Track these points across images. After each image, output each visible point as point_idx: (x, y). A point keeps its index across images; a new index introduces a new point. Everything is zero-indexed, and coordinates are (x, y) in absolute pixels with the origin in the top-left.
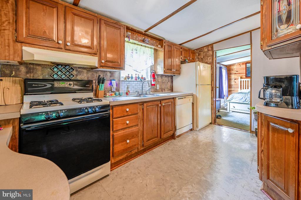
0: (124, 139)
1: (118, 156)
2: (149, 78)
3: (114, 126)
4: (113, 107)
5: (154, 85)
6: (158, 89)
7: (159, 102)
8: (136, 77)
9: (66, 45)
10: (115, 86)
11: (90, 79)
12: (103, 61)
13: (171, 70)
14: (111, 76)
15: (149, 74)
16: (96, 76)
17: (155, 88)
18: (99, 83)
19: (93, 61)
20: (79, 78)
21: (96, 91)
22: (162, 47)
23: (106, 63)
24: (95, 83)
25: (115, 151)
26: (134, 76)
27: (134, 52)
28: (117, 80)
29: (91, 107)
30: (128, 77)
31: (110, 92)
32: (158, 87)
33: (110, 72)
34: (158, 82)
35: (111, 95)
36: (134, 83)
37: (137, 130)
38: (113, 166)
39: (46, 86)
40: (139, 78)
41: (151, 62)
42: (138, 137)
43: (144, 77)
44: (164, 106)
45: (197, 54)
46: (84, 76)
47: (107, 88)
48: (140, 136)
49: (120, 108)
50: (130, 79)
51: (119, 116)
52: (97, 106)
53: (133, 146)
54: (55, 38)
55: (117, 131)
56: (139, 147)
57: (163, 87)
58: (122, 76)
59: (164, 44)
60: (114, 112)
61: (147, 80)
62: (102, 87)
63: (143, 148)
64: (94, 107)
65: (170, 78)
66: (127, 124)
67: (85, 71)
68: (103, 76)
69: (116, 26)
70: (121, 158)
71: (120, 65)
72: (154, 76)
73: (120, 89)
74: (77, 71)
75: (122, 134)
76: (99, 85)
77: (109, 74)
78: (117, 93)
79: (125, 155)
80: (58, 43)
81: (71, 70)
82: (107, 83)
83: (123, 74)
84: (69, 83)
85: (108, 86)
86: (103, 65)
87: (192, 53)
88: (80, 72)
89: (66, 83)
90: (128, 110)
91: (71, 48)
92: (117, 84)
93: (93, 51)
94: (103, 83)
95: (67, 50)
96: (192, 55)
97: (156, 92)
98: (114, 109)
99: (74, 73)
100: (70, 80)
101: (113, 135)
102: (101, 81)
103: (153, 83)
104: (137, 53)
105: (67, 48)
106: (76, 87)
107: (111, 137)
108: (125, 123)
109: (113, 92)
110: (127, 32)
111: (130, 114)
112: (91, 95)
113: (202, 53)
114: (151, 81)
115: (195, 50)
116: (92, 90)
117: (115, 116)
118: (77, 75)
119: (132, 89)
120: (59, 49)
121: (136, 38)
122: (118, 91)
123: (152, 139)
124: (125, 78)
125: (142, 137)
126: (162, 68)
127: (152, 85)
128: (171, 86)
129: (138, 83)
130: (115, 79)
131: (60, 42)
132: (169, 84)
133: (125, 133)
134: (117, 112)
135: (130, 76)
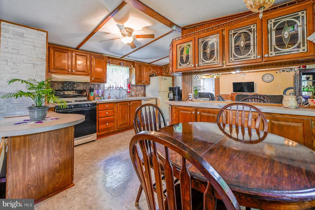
0: (105, 122)
1: (102, 131)
2: (126, 87)
3: (99, 115)
4: (98, 104)
5: (130, 92)
6: (133, 94)
7: (129, 103)
8: (116, 87)
9: (72, 71)
10: (101, 93)
11: (85, 89)
12: (93, 79)
13: (141, 82)
14: (98, 87)
15: (126, 84)
16: (88, 87)
17: (131, 94)
18: (90, 92)
19: (87, 79)
20: (78, 89)
21: (88, 96)
22: (134, 67)
23: (95, 80)
24: (88, 91)
25: (99, 128)
26: (114, 87)
27: (114, 70)
28: (102, 89)
29: (86, 104)
30: (110, 87)
31: (97, 97)
32: (133, 93)
33: (98, 84)
34: (133, 90)
35: (98, 99)
36: (115, 91)
37: (113, 118)
38: (98, 137)
39: (61, 93)
40: (118, 87)
41: (127, 76)
42: (114, 122)
43: (122, 87)
44: (132, 105)
45: (164, 69)
46: (81, 88)
47: (95, 95)
48: (115, 122)
49: (103, 105)
50: (111, 89)
51: (102, 109)
52: (89, 103)
53: (110, 127)
54: (67, 69)
55: (100, 118)
56: (115, 129)
57: (137, 93)
58: (105, 86)
59: (136, 65)
60: (99, 107)
61: (124, 88)
62: (92, 94)
63: (117, 130)
64: (88, 104)
65: (143, 87)
66: (107, 114)
67: (82, 84)
68: (93, 87)
69: (101, 57)
70: (103, 133)
71: (103, 81)
72: (129, 86)
73: (105, 95)
74: (77, 84)
75: (104, 120)
76: (90, 93)
77: (97, 86)
78: (102, 98)
79: (106, 132)
80: (68, 71)
81: (74, 84)
82: (95, 91)
83: (107, 85)
84: (72, 92)
85: (96, 94)
86: (93, 81)
87: (159, 68)
88: (78, 86)
89: (71, 91)
90: (107, 106)
91: (75, 73)
92: (102, 92)
93: (87, 74)
94: (93, 91)
95: (73, 74)
96: (160, 70)
97: (131, 97)
98: (99, 105)
99: (75, 86)
100: (73, 90)
101: (98, 120)
102: (91, 90)
103: (128, 91)
104: (116, 71)
105: (73, 73)
106: (77, 94)
107: (97, 121)
108: (105, 114)
109: (100, 97)
110: (108, 59)
111: (108, 108)
112: (86, 98)
113: (167, 68)
114: (127, 89)
115: (162, 66)
116: (86, 96)
117: (99, 109)
118: (77, 87)
119: (113, 95)
120: (69, 74)
121: (115, 62)
122: (103, 96)
123: (124, 124)
124: (108, 88)
125: (116, 123)
126: (134, 80)
127: (128, 92)
128: (144, 92)
129: (118, 91)
130: (101, 88)
131: (69, 70)
132: (143, 91)
133: (106, 119)
134: (100, 107)
135: (112, 86)
